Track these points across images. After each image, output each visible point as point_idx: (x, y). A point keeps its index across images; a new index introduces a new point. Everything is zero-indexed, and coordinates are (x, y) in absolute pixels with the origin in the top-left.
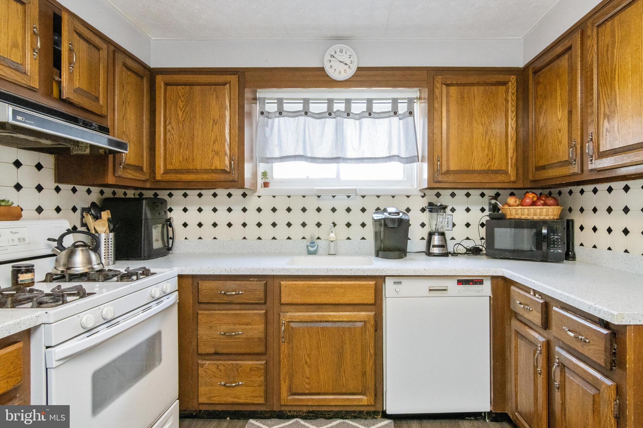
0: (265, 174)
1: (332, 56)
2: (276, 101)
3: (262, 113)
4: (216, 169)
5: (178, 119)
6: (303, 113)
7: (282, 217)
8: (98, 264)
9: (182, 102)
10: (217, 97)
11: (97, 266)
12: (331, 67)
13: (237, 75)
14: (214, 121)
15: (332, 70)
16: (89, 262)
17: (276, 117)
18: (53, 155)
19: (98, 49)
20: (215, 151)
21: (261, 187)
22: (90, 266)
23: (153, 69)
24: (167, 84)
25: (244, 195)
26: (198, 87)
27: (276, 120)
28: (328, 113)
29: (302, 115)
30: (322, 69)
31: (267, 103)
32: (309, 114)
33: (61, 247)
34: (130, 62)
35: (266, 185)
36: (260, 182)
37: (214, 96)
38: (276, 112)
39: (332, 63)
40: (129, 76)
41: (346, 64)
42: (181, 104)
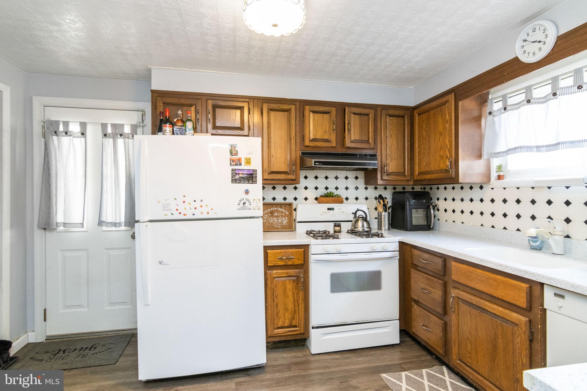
0: (499, 168)
1: (525, 41)
2: (501, 99)
3: (490, 113)
4: (442, 170)
5: (423, 137)
6: (525, 102)
7: (512, 209)
8: (367, 228)
9: (425, 124)
10: (442, 115)
11: (367, 229)
12: (525, 52)
13: (453, 94)
14: (440, 134)
15: (526, 54)
16: (363, 226)
17: (503, 113)
18: (364, 171)
19: (367, 115)
20: (441, 156)
21: (496, 180)
22: (363, 228)
23: (414, 107)
24: (419, 115)
25: (481, 188)
26: (432, 112)
27: (503, 115)
28: (552, 94)
29: (524, 105)
30: (516, 59)
31: (495, 103)
32: (531, 101)
33: (355, 217)
34: (391, 112)
35: (499, 177)
36: (494, 175)
37: (440, 115)
38: (501, 109)
39: (524, 49)
40: (391, 120)
41: (540, 42)
42: (424, 126)
